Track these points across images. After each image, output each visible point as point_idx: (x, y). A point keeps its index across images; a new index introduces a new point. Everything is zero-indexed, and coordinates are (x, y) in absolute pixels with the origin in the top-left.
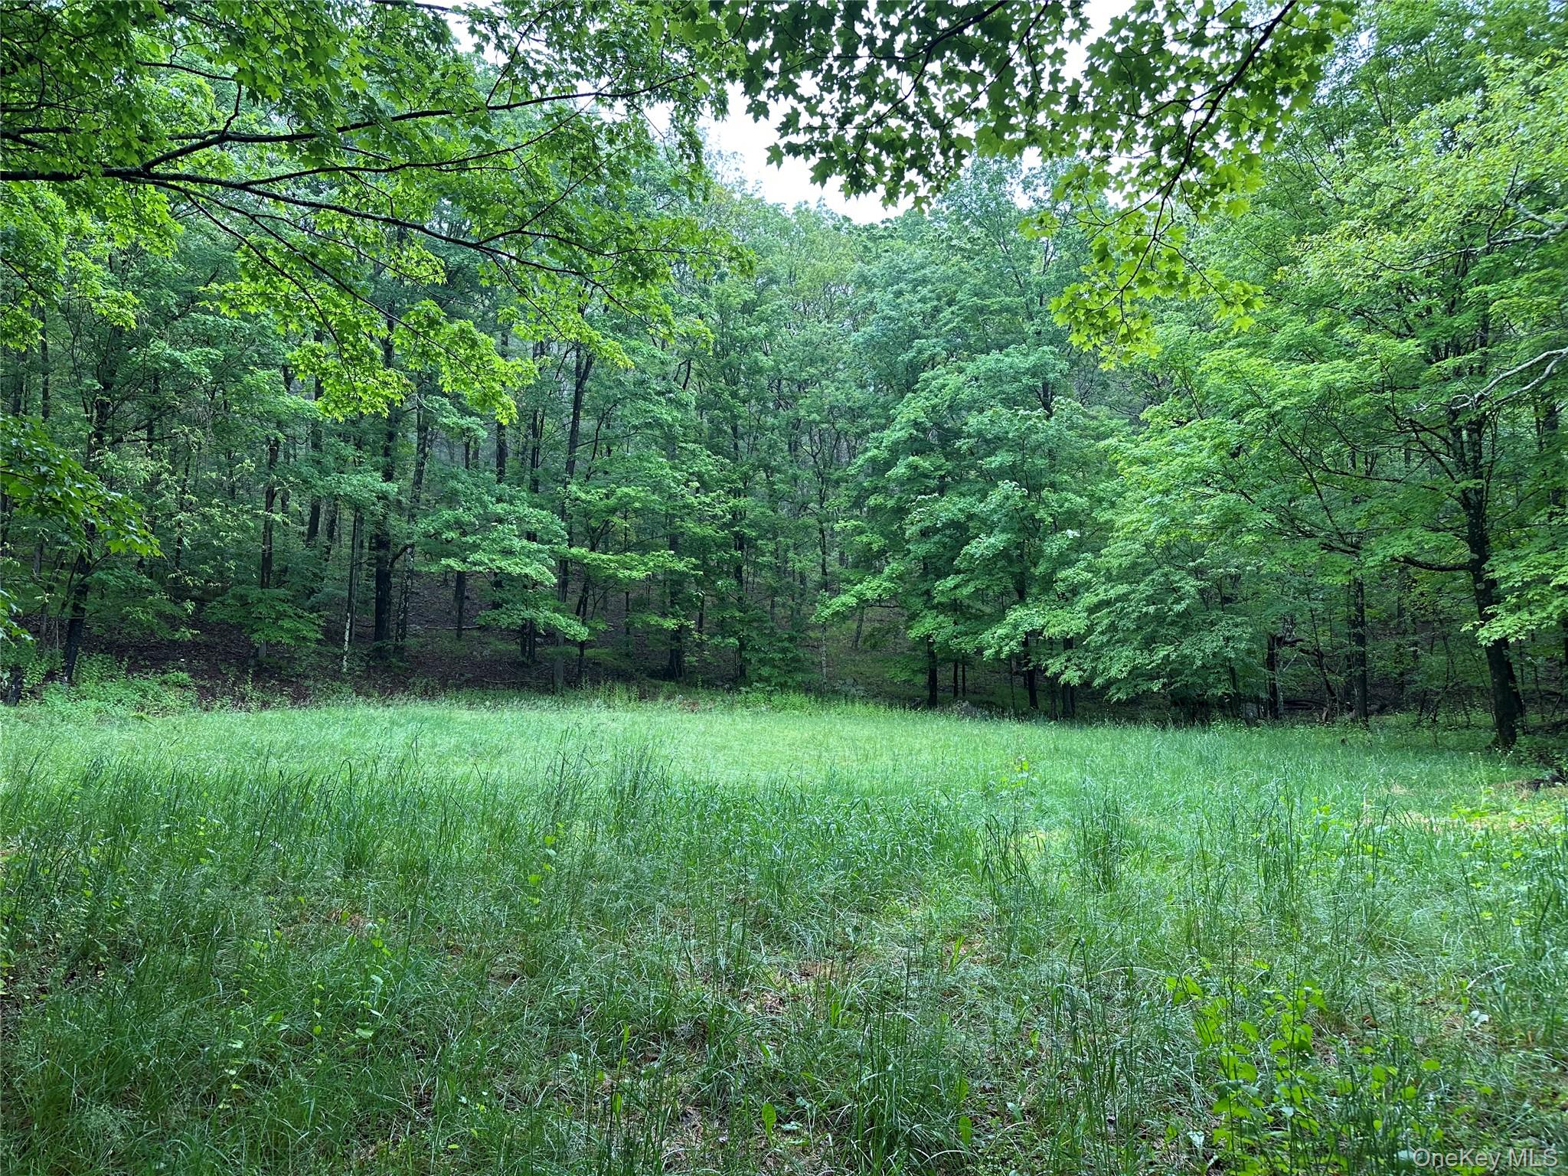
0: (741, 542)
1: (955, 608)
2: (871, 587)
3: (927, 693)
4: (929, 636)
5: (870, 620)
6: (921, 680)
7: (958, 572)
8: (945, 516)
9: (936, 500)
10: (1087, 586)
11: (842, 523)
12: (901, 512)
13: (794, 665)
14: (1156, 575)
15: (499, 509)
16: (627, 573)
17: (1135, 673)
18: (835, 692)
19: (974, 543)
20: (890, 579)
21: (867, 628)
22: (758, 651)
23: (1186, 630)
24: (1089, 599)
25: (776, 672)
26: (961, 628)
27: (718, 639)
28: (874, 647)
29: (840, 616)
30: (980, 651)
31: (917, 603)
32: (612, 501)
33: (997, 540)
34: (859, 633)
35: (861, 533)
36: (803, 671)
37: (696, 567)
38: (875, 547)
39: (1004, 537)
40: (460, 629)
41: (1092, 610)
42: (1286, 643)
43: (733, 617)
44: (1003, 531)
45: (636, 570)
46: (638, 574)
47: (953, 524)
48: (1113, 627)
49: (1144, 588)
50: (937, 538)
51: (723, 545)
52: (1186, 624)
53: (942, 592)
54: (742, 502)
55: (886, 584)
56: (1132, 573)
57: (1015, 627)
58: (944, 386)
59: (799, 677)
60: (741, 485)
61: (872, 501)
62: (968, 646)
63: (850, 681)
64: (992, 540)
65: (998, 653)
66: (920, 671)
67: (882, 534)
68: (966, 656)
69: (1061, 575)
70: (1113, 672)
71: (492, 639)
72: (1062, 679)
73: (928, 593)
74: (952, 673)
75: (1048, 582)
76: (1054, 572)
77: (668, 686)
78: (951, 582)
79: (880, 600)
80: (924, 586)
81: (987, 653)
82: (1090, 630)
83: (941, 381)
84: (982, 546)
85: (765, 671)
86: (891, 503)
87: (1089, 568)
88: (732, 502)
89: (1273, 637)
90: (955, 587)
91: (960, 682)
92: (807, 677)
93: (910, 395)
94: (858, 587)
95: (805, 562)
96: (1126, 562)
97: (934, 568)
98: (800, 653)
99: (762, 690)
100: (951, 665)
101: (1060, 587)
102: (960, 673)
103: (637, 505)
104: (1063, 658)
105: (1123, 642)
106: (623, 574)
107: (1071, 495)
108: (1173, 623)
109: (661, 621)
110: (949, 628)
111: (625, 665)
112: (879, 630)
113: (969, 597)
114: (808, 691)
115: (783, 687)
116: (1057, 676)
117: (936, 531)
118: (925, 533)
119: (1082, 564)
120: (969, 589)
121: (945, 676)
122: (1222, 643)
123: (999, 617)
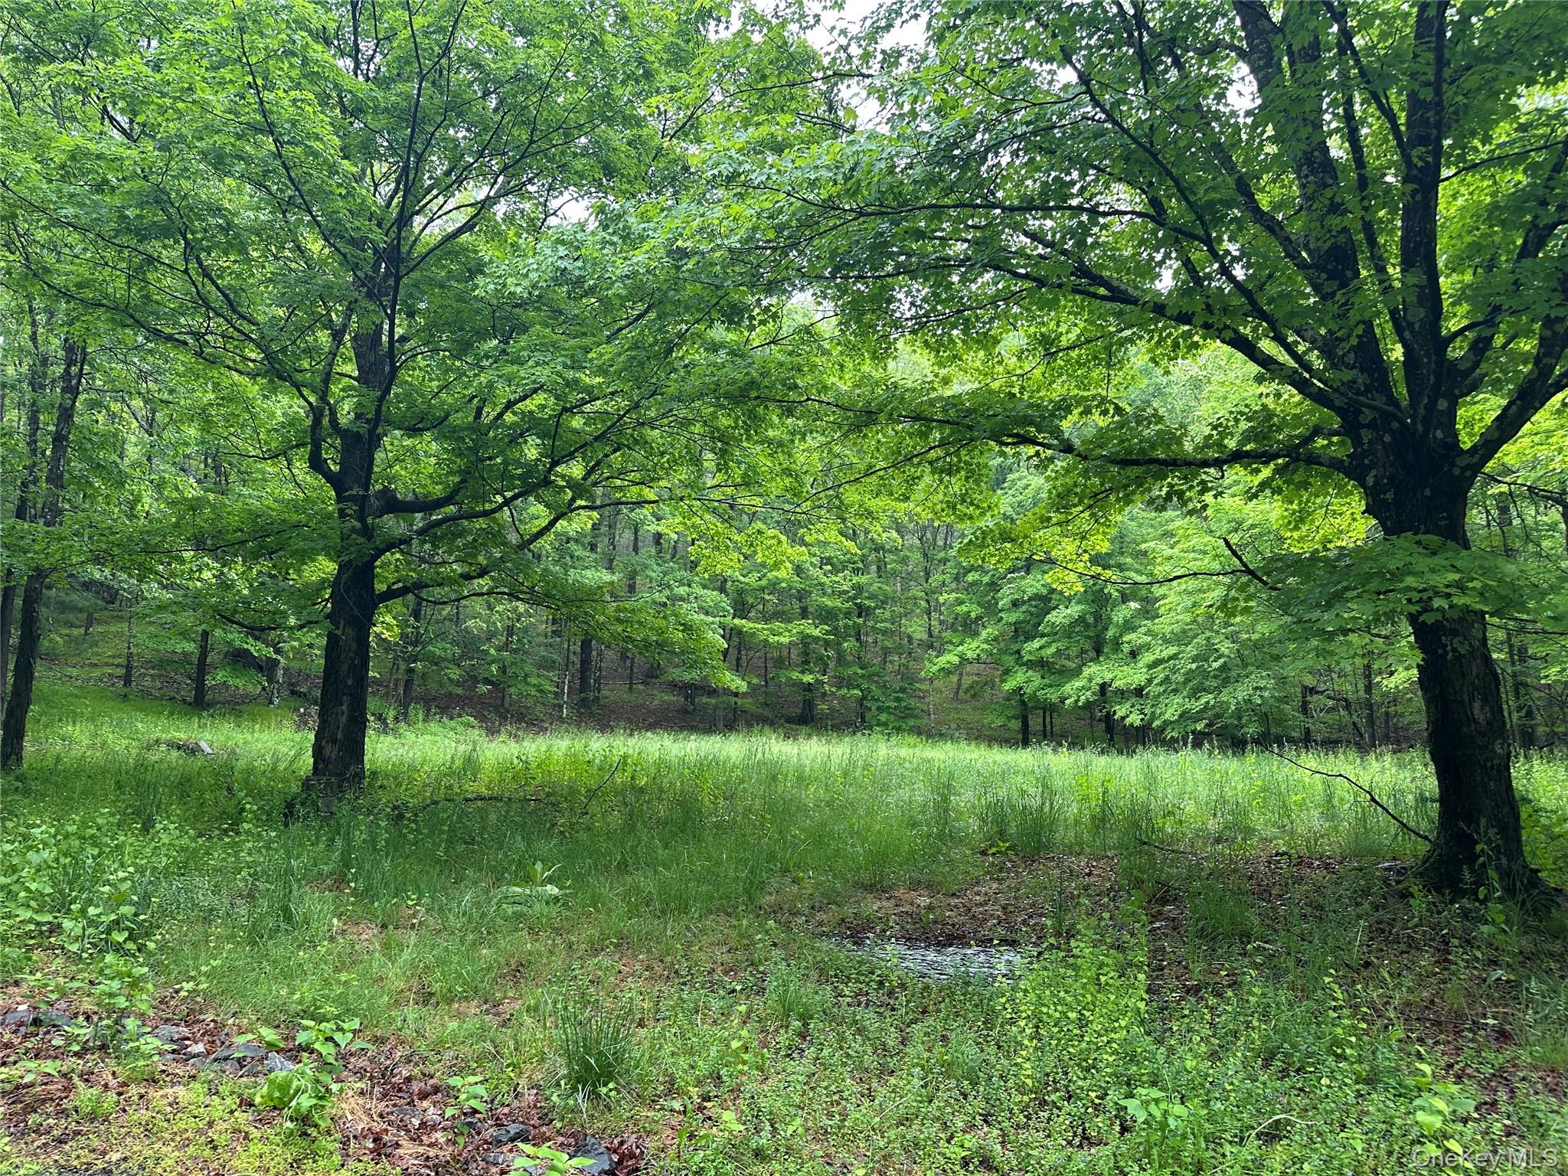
0: (862, 611)
1: (1041, 664)
2: (972, 648)
3: (1020, 736)
4: (1021, 688)
5: (968, 674)
6: (1015, 725)
7: (1042, 636)
8: (1030, 592)
9: (1023, 578)
10: (1147, 647)
11: (946, 596)
12: (994, 586)
13: (906, 713)
14: (1200, 640)
15: (682, 591)
16: (776, 638)
17: (1184, 715)
18: (941, 735)
19: (1054, 613)
20: (986, 641)
21: (967, 681)
22: (877, 700)
23: (1226, 682)
24: (1148, 658)
25: (892, 718)
26: (1046, 681)
27: (844, 691)
28: (973, 696)
29: (946, 672)
30: (1063, 700)
31: (1009, 660)
32: (764, 582)
33: (1075, 610)
34: (959, 685)
35: (962, 603)
36: (915, 717)
37: (828, 633)
38: (973, 615)
39: (1080, 607)
40: (631, 684)
41: (1150, 667)
42: (1317, 692)
43: (856, 673)
44: (1079, 602)
45: (784, 635)
46: (784, 640)
47: (1037, 597)
48: (1167, 679)
49: (1191, 650)
50: (1024, 608)
51: (848, 614)
52: (1226, 677)
53: (1030, 652)
54: (863, 579)
55: (985, 646)
56: (1181, 638)
57: (1090, 680)
58: (1026, 487)
59: (911, 722)
60: (861, 565)
61: (970, 578)
62: (1053, 696)
63: (953, 726)
64: (1069, 611)
65: (1077, 701)
66: (1013, 717)
67: (979, 604)
68: (1052, 705)
69: (1126, 638)
70: (1167, 716)
71: (655, 692)
72: (1128, 721)
73: (1018, 652)
74: (1041, 720)
75: (1117, 644)
76: (1121, 636)
77: (805, 729)
78: (1036, 644)
79: (978, 659)
80: (1015, 647)
81: (1067, 702)
82: (1150, 681)
83: (1024, 481)
84: (1059, 616)
85: (883, 717)
86: (986, 579)
87: (1148, 633)
88: (855, 579)
89: (1306, 687)
90: (1041, 648)
91: (1048, 727)
92: (918, 722)
93: (999, 492)
94: (960, 648)
95: (916, 628)
96: (1176, 628)
97: (1023, 632)
98: (913, 702)
99: (882, 733)
100: (1041, 712)
101: (1126, 648)
102: (1048, 720)
103: (784, 585)
104: (1128, 705)
105: (1175, 691)
106: (772, 639)
107: (1132, 574)
108: (1215, 677)
109: (801, 676)
110: (1037, 681)
111: (767, 712)
112: (977, 683)
113: (1053, 655)
114: (919, 734)
115: (898, 730)
116: (1123, 718)
117: (1024, 602)
118: (1015, 604)
119: (1143, 630)
120: (1052, 650)
121: (1035, 722)
122: (1251, 692)
123: (1077, 672)
